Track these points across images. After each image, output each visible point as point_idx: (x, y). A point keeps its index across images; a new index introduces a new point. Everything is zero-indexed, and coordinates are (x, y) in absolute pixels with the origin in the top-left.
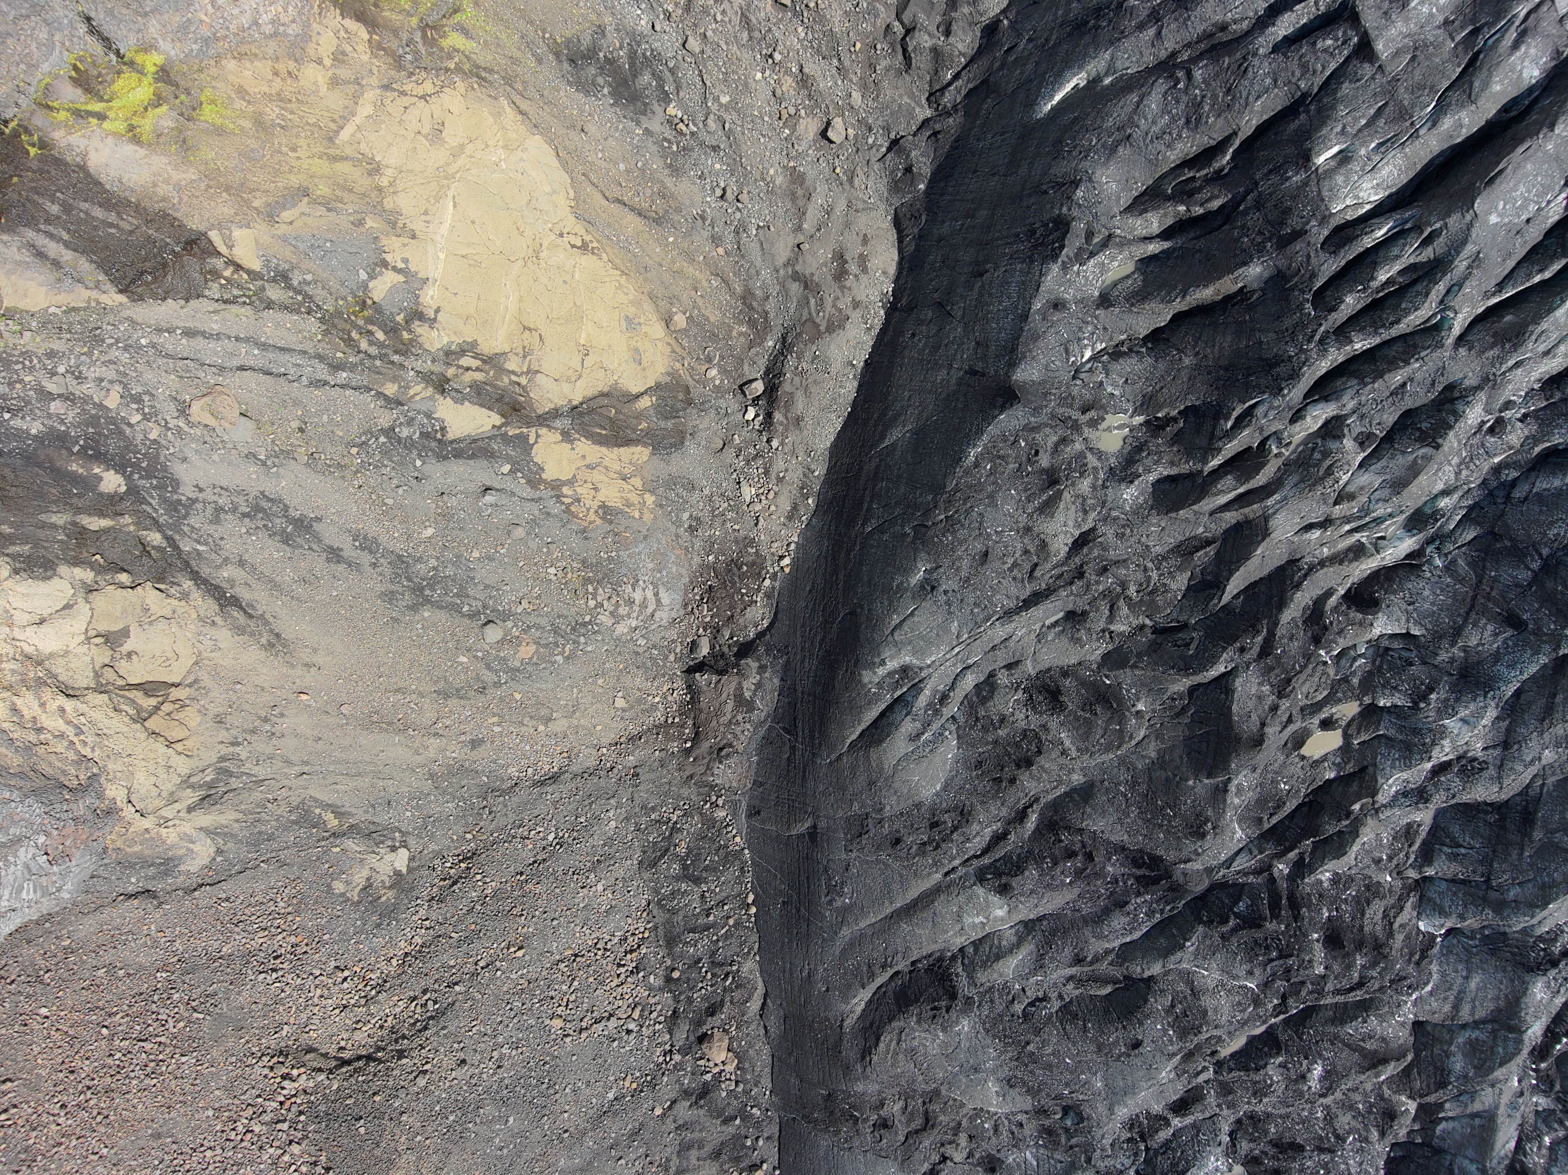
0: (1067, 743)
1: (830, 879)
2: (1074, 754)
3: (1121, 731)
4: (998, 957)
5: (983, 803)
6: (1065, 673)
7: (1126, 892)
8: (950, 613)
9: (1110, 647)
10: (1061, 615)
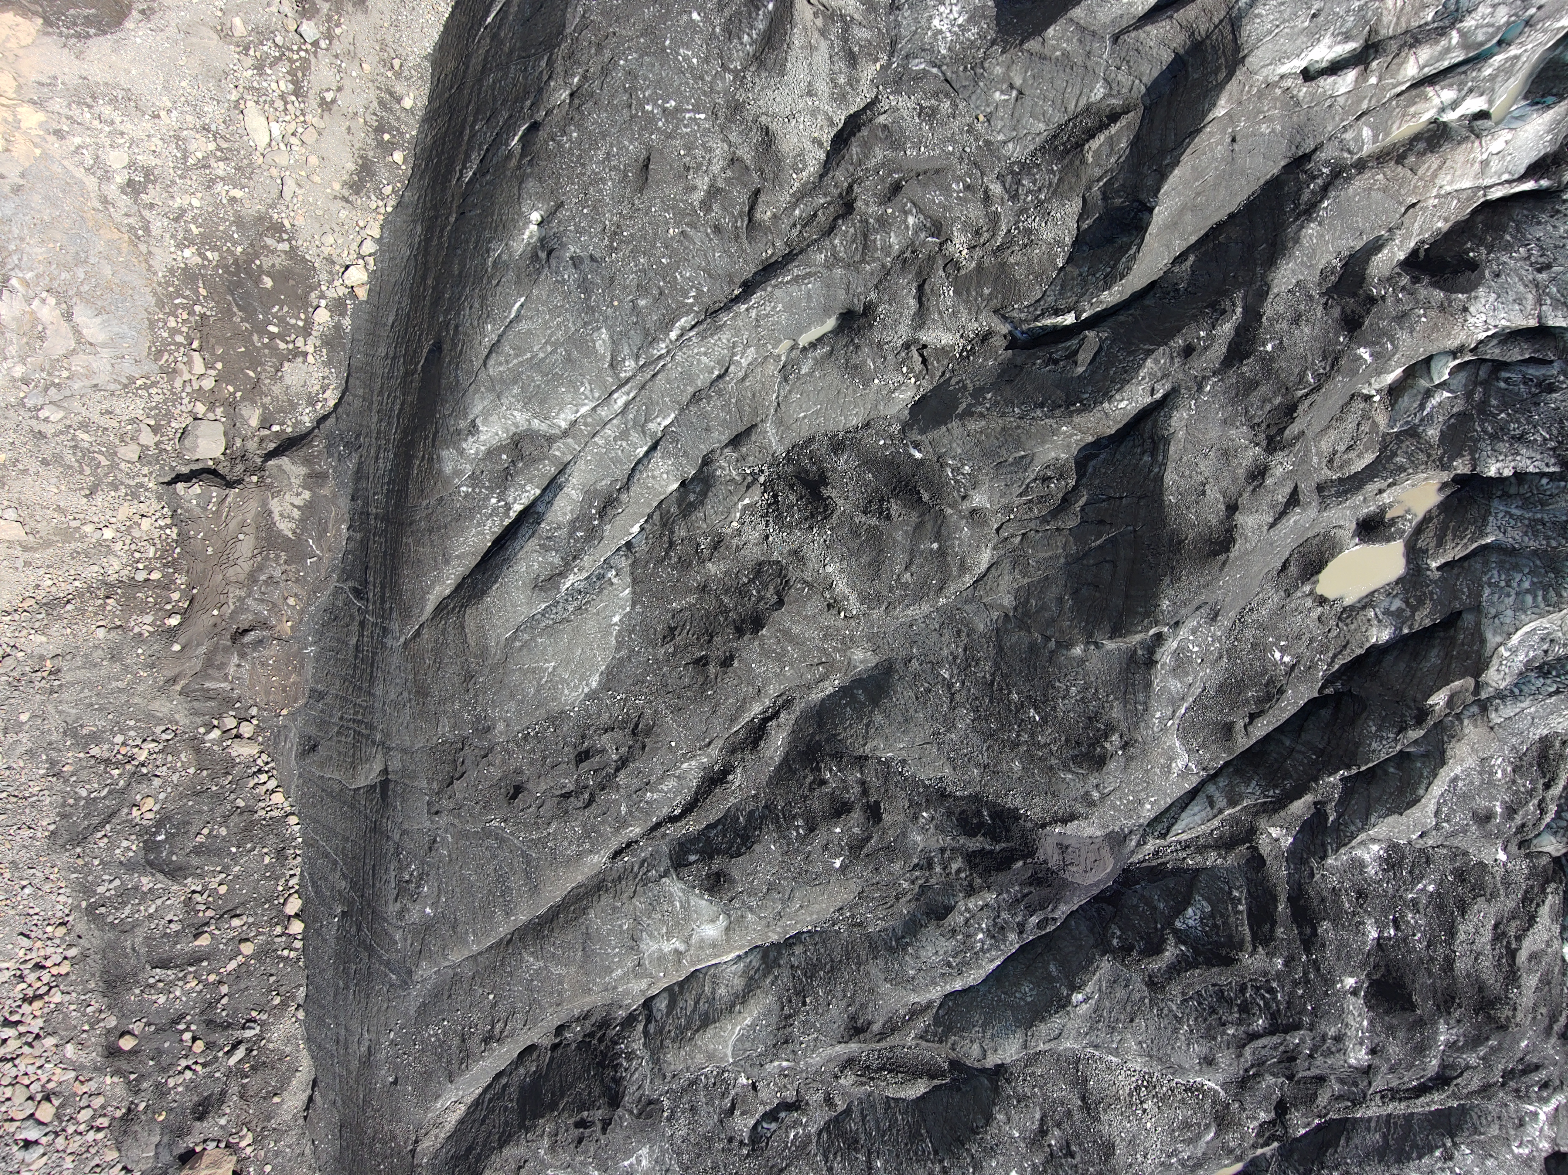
0: (841, 586)
1: (401, 869)
2: (855, 607)
3: (942, 553)
4: (706, 1021)
5: (677, 710)
6: (837, 446)
7: (948, 888)
8: (590, 310)
9: (926, 385)
10: (831, 323)
